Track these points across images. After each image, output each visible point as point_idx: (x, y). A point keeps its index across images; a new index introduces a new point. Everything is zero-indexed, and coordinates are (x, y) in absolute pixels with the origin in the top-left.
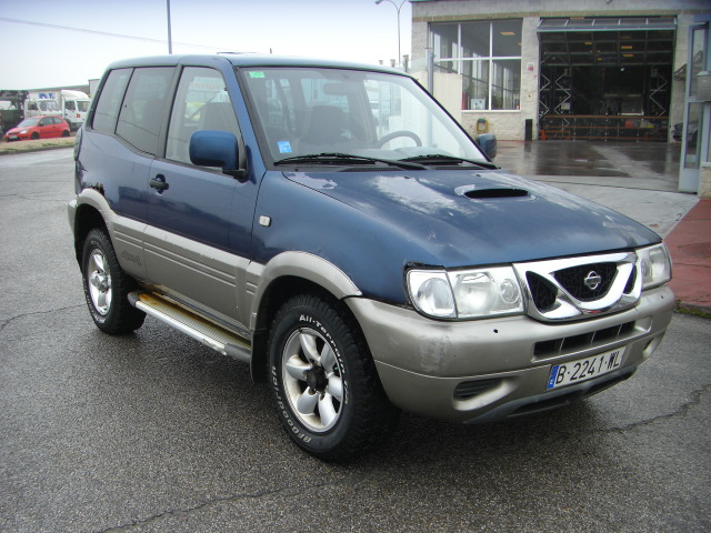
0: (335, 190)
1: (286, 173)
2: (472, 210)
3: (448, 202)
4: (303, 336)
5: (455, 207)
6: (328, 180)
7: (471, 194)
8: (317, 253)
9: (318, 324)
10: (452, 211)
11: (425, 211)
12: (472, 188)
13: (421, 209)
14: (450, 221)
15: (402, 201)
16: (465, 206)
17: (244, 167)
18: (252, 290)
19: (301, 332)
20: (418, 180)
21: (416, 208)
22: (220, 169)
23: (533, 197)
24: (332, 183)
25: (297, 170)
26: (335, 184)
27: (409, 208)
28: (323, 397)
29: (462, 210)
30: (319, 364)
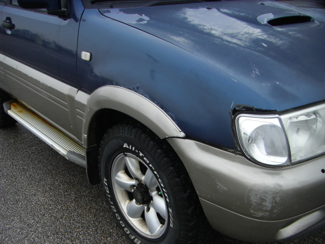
0: (148, 24)
1: (102, 10)
2: (281, 39)
3: (256, 32)
4: (127, 159)
5: (265, 37)
6: (141, 15)
7: (273, 23)
8: (136, 89)
9: (141, 154)
10: (264, 41)
11: (239, 42)
12: (271, 16)
13: (234, 41)
14: (266, 52)
15: (213, 32)
16: (272, 35)
17: (66, 7)
18: (81, 115)
19: (126, 155)
20: (219, 10)
21: (229, 39)
22: (45, 10)
23: (317, 23)
24: (144, 17)
25: (112, 7)
26: (147, 18)
27: (222, 40)
28: (148, 210)
29: (272, 40)
30: (143, 182)
